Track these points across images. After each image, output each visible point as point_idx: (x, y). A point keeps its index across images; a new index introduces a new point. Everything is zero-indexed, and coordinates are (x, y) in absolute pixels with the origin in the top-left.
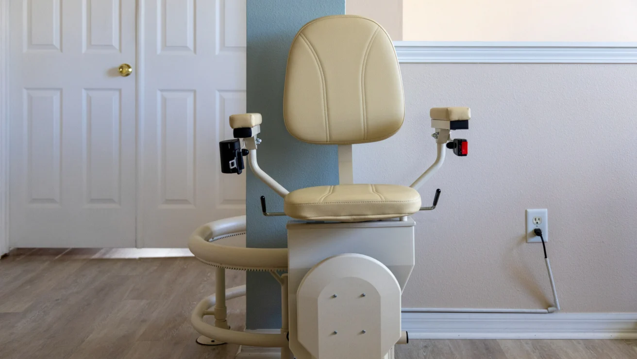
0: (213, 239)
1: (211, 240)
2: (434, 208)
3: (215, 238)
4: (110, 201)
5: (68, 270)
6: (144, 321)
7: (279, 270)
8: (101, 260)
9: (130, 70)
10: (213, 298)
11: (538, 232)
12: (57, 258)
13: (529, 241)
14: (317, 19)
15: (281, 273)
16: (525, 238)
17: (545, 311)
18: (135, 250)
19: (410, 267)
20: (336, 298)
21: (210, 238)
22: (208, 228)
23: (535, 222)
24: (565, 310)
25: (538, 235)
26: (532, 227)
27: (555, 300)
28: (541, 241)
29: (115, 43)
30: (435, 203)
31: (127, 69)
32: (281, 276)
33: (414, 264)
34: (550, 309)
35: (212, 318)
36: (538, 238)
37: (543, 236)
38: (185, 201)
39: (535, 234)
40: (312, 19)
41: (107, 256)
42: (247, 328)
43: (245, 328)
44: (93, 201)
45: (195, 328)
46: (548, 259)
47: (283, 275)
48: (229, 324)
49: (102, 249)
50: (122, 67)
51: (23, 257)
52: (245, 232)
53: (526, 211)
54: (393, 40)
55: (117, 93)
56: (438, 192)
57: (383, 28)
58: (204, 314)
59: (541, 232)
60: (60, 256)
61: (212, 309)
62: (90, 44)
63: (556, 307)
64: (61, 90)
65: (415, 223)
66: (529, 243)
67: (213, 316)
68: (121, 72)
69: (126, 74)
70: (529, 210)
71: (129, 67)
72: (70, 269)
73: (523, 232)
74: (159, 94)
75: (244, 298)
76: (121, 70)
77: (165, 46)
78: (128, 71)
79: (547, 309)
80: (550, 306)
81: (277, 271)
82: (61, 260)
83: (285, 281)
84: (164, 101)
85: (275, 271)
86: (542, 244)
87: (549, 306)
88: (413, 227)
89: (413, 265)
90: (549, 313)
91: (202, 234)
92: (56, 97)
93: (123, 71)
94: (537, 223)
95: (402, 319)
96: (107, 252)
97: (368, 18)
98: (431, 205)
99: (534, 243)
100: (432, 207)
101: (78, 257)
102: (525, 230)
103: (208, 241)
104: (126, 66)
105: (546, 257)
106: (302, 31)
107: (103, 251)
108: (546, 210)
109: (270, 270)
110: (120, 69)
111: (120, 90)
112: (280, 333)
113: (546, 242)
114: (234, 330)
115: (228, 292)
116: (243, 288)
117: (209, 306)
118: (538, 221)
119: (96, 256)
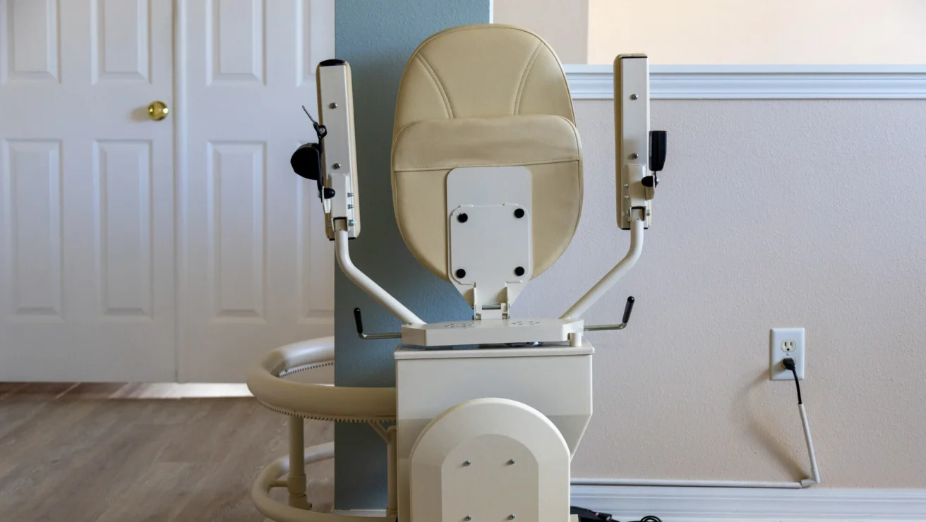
0: (286, 371)
1: (283, 373)
2: (624, 327)
3: (289, 371)
4: (137, 311)
5: (74, 415)
6: (182, 494)
7: (383, 421)
8: (123, 401)
9: (166, 111)
10: (286, 462)
11: (789, 364)
12: (58, 396)
13: (774, 378)
14: (445, 31)
15: (386, 425)
16: (769, 374)
17: (797, 484)
18: (176, 386)
19: (585, 417)
20: (468, 467)
21: (282, 370)
22: (278, 356)
23: (784, 347)
24: (830, 483)
25: (789, 369)
26: (779, 357)
27: (812, 468)
28: (793, 377)
29: (142, 69)
30: (626, 319)
31: (160, 110)
32: (386, 428)
33: (592, 412)
34: (804, 482)
35: (284, 492)
36: (789, 373)
37: (796, 370)
38: (250, 313)
39: (784, 366)
40: (437, 31)
41: (133, 395)
42: (335, 508)
43: (333, 507)
44: (112, 311)
45: (258, 508)
46: (803, 405)
47: (390, 428)
48: (309, 500)
49: (125, 383)
50: (152, 106)
51: (6, 395)
52: (333, 362)
53: (771, 332)
54: (562, 63)
55: (146, 147)
56: (631, 301)
57: (548, 45)
58: (270, 485)
59: (794, 364)
60: (62, 394)
61: (284, 478)
62: (103, 71)
63: (814, 478)
64: (61, 142)
65: (594, 349)
66: (774, 380)
67: (286, 488)
68: (152, 114)
69: (160, 116)
70: (775, 330)
71: (163, 106)
72: (77, 413)
73: (765, 364)
74: (210, 147)
75: (332, 462)
76: (151, 110)
77: (218, 73)
78: (162, 112)
79: (800, 482)
80: (806, 477)
81: (381, 421)
82: (64, 401)
83: (392, 436)
84: (218, 158)
85: (378, 422)
86: (794, 382)
87: (801, 477)
88: (591, 356)
89: (589, 415)
90: (803, 487)
91: (267, 365)
92: (53, 154)
93: (154, 112)
94: (788, 349)
95: (571, 494)
96: (133, 389)
97: (524, 29)
98: (620, 322)
99: (783, 380)
100: (620, 325)
101: (87, 396)
102: (768, 361)
103: (277, 376)
104: (159, 105)
105: (800, 402)
106: (421, 51)
107: (126, 387)
108: (804, 329)
109: (369, 422)
110: (149, 109)
111: (150, 143)
112: (385, 515)
113: (801, 379)
114: (318, 511)
115: (309, 453)
116: (329, 447)
117: (281, 473)
118: (790, 347)
119: (117, 395)
